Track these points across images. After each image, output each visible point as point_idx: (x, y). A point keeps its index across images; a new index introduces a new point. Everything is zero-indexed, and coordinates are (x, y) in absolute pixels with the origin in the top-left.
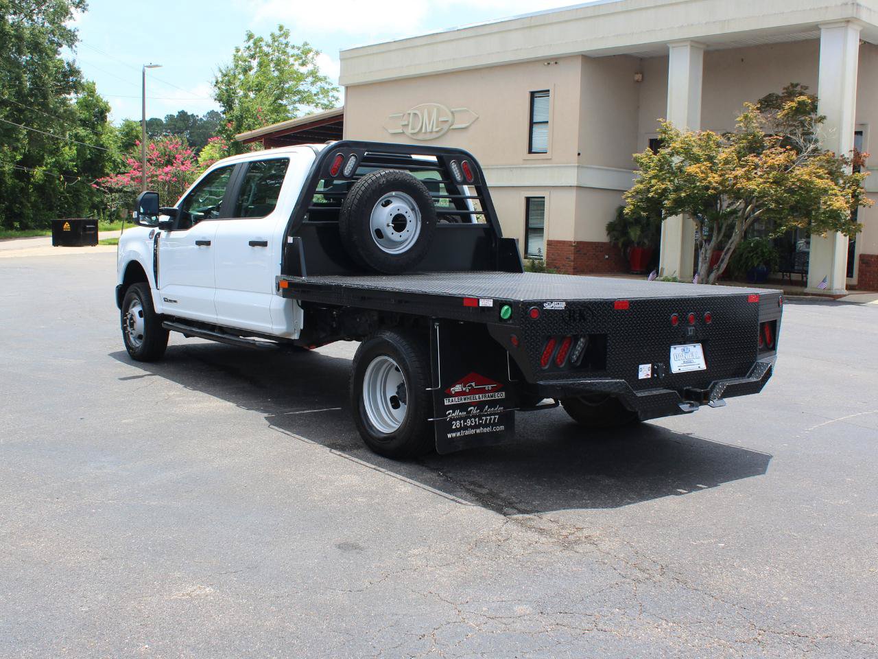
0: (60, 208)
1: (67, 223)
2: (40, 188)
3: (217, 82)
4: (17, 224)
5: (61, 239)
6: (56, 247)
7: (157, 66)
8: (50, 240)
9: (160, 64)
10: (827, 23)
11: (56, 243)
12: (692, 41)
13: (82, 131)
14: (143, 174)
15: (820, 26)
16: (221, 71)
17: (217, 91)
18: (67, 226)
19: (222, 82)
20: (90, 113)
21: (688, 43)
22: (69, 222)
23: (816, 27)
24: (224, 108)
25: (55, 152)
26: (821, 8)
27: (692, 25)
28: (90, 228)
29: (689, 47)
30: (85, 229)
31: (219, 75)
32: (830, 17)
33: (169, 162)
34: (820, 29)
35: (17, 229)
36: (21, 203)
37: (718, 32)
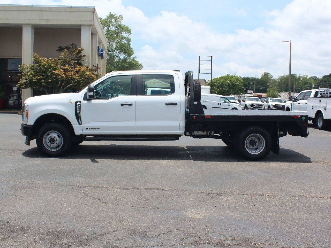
10: (85, 26)
12: (32, 25)
15: (81, 26)
21: (31, 26)
23: (80, 26)
26: (83, 20)
27: (34, 19)
29: (31, 27)
32: (86, 23)
34: (81, 27)
37: (44, 23)
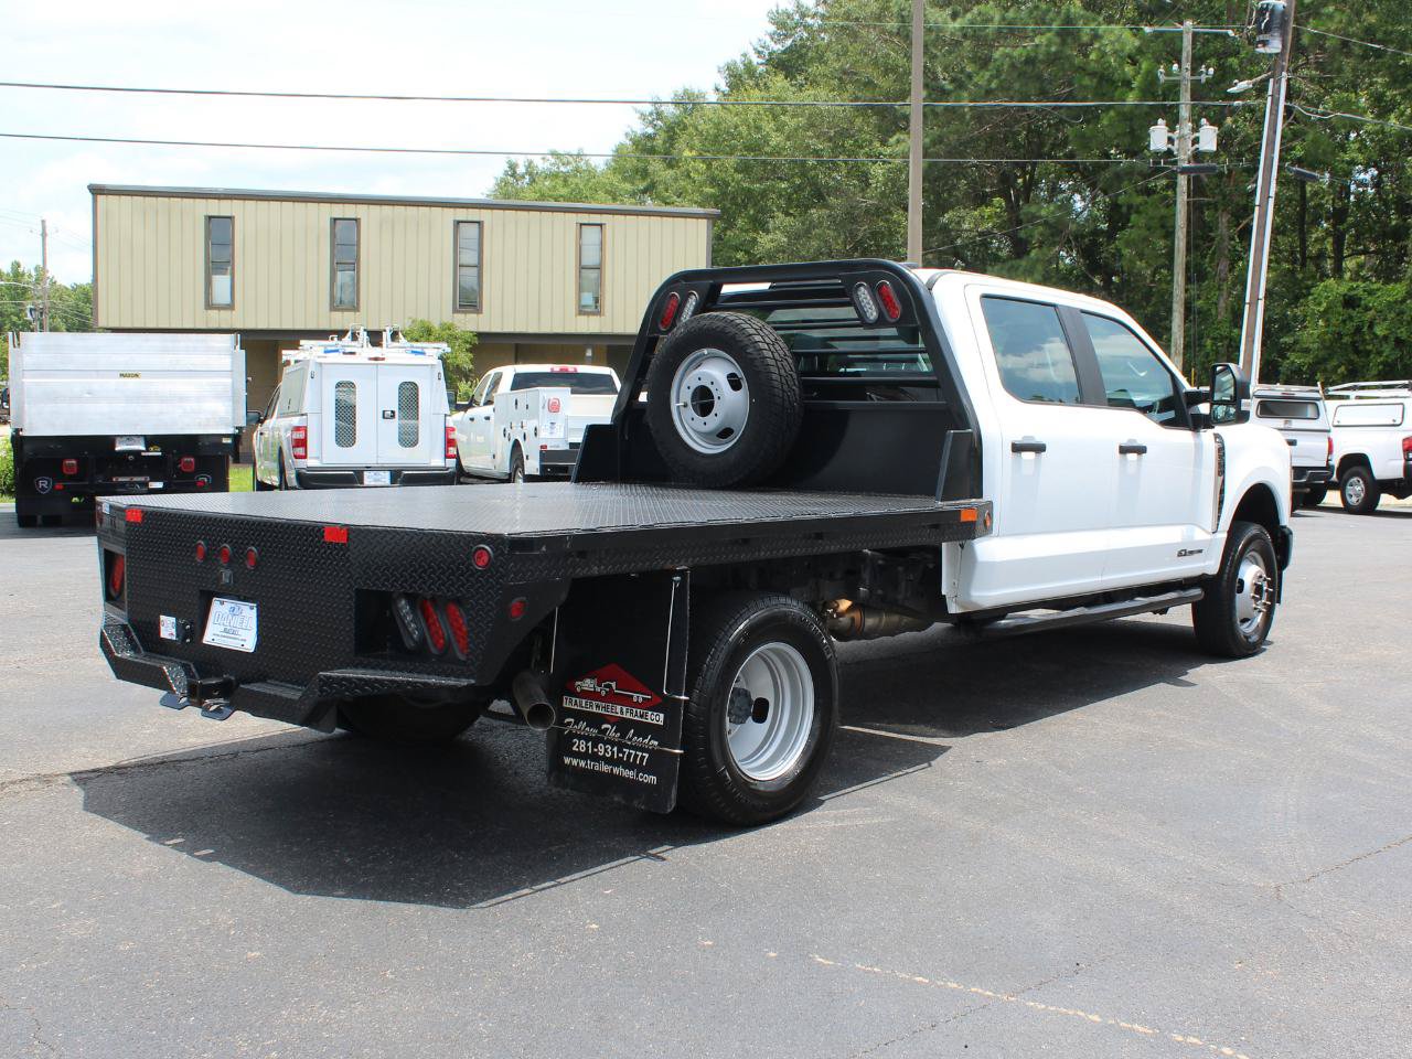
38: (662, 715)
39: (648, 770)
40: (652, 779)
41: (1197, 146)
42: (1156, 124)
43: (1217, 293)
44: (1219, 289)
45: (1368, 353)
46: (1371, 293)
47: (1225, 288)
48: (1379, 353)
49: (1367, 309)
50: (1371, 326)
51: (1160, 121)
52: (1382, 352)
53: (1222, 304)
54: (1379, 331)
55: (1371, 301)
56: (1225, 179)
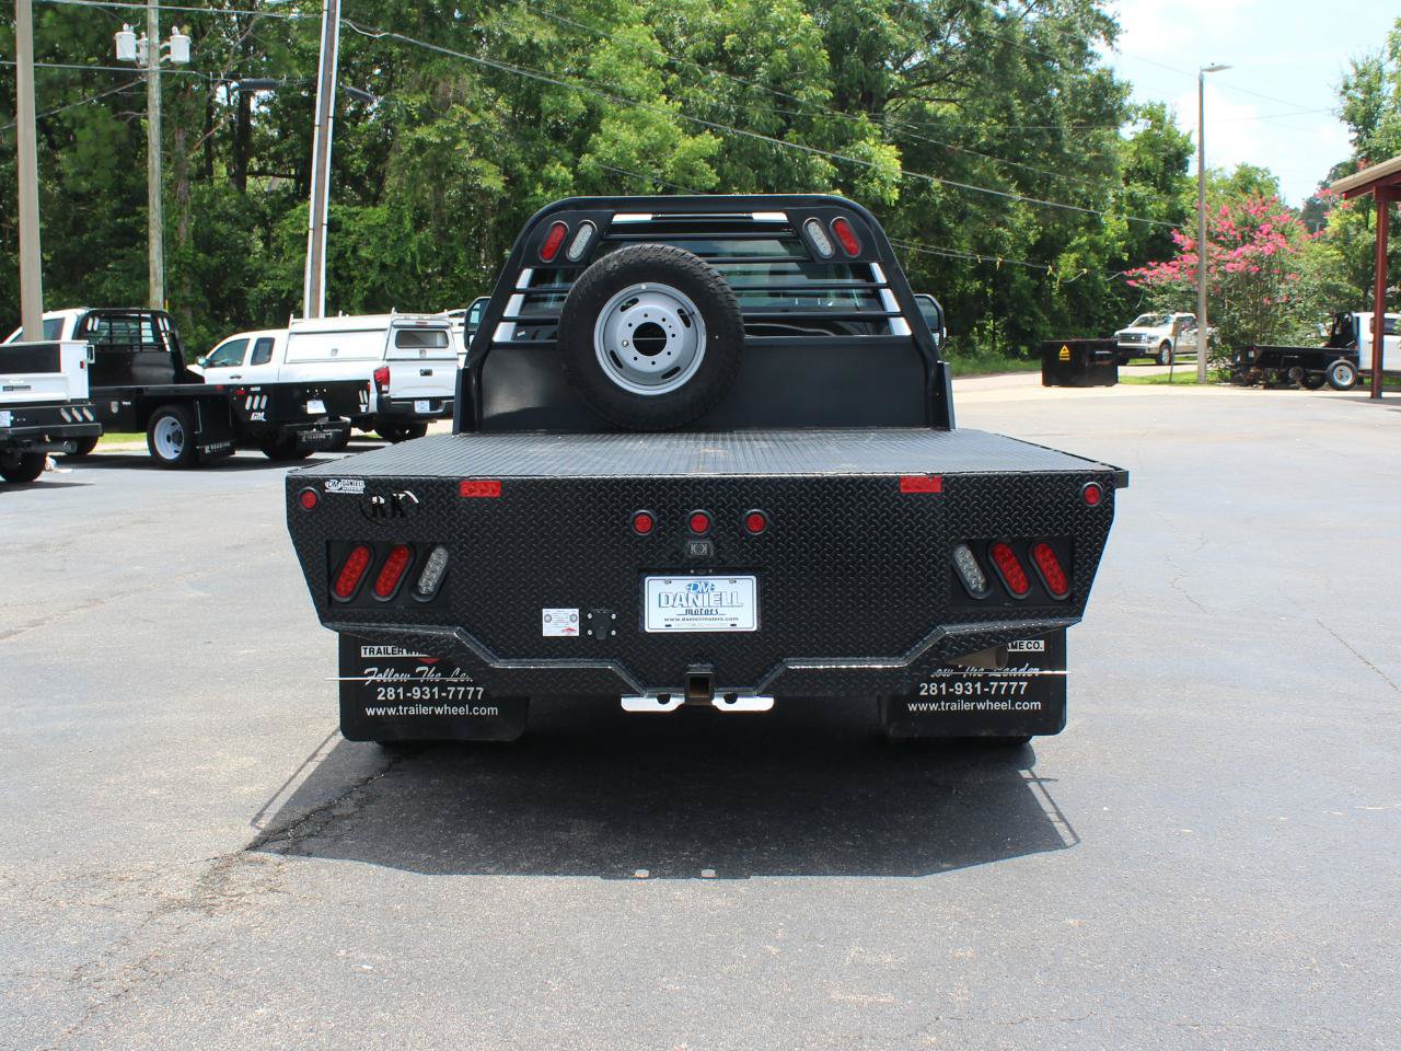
0: (1107, 323)
1: (1065, 347)
2: (1069, 289)
3: (1347, 87)
4: (1024, 350)
5: (1057, 375)
6: (1048, 388)
7: (1221, 68)
8: (1038, 377)
9: (1225, 65)
11: (1047, 382)
13: (1139, 189)
14: (1201, 261)
16: (1356, 66)
17: (1347, 103)
18: (1064, 352)
19: (1357, 86)
20: (1156, 157)
22: (1068, 345)
24: (1356, 135)
25: (1094, 224)
28: (1101, 355)
30: (1093, 357)
31: (1351, 71)
33: (1247, 239)
35: (1023, 358)
36: (1033, 314)
38: (1042, 643)
39: (1029, 697)
40: (1037, 705)
41: (167, 56)
42: (122, 30)
43: (178, 217)
44: (180, 213)
45: (351, 280)
46: (351, 216)
47: (186, 212)
48: (365, 279)
49: (348, 233)
50: (355, 251)
51: (125, 26)
52: (368, 278)
53: (183, 230)
54: (364, 253)
55: (351, 225)
56: (181, 93)
